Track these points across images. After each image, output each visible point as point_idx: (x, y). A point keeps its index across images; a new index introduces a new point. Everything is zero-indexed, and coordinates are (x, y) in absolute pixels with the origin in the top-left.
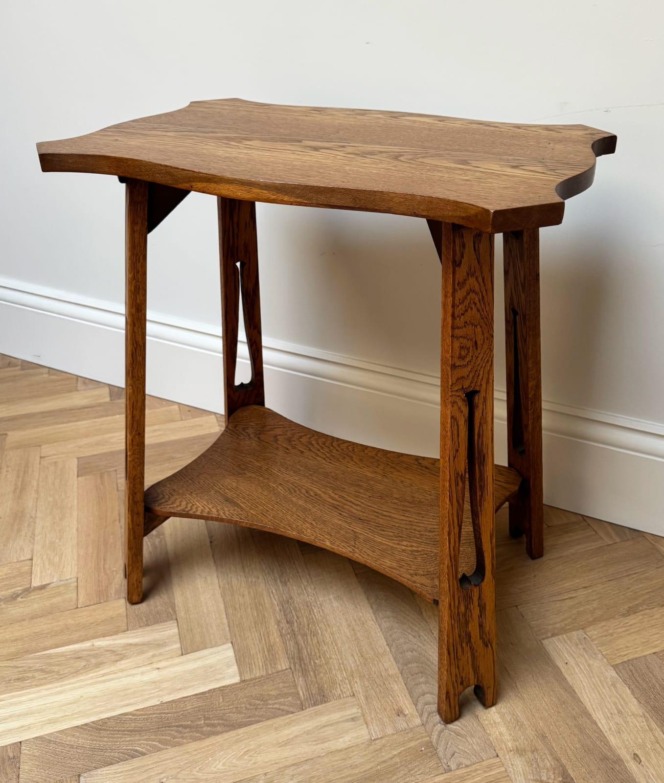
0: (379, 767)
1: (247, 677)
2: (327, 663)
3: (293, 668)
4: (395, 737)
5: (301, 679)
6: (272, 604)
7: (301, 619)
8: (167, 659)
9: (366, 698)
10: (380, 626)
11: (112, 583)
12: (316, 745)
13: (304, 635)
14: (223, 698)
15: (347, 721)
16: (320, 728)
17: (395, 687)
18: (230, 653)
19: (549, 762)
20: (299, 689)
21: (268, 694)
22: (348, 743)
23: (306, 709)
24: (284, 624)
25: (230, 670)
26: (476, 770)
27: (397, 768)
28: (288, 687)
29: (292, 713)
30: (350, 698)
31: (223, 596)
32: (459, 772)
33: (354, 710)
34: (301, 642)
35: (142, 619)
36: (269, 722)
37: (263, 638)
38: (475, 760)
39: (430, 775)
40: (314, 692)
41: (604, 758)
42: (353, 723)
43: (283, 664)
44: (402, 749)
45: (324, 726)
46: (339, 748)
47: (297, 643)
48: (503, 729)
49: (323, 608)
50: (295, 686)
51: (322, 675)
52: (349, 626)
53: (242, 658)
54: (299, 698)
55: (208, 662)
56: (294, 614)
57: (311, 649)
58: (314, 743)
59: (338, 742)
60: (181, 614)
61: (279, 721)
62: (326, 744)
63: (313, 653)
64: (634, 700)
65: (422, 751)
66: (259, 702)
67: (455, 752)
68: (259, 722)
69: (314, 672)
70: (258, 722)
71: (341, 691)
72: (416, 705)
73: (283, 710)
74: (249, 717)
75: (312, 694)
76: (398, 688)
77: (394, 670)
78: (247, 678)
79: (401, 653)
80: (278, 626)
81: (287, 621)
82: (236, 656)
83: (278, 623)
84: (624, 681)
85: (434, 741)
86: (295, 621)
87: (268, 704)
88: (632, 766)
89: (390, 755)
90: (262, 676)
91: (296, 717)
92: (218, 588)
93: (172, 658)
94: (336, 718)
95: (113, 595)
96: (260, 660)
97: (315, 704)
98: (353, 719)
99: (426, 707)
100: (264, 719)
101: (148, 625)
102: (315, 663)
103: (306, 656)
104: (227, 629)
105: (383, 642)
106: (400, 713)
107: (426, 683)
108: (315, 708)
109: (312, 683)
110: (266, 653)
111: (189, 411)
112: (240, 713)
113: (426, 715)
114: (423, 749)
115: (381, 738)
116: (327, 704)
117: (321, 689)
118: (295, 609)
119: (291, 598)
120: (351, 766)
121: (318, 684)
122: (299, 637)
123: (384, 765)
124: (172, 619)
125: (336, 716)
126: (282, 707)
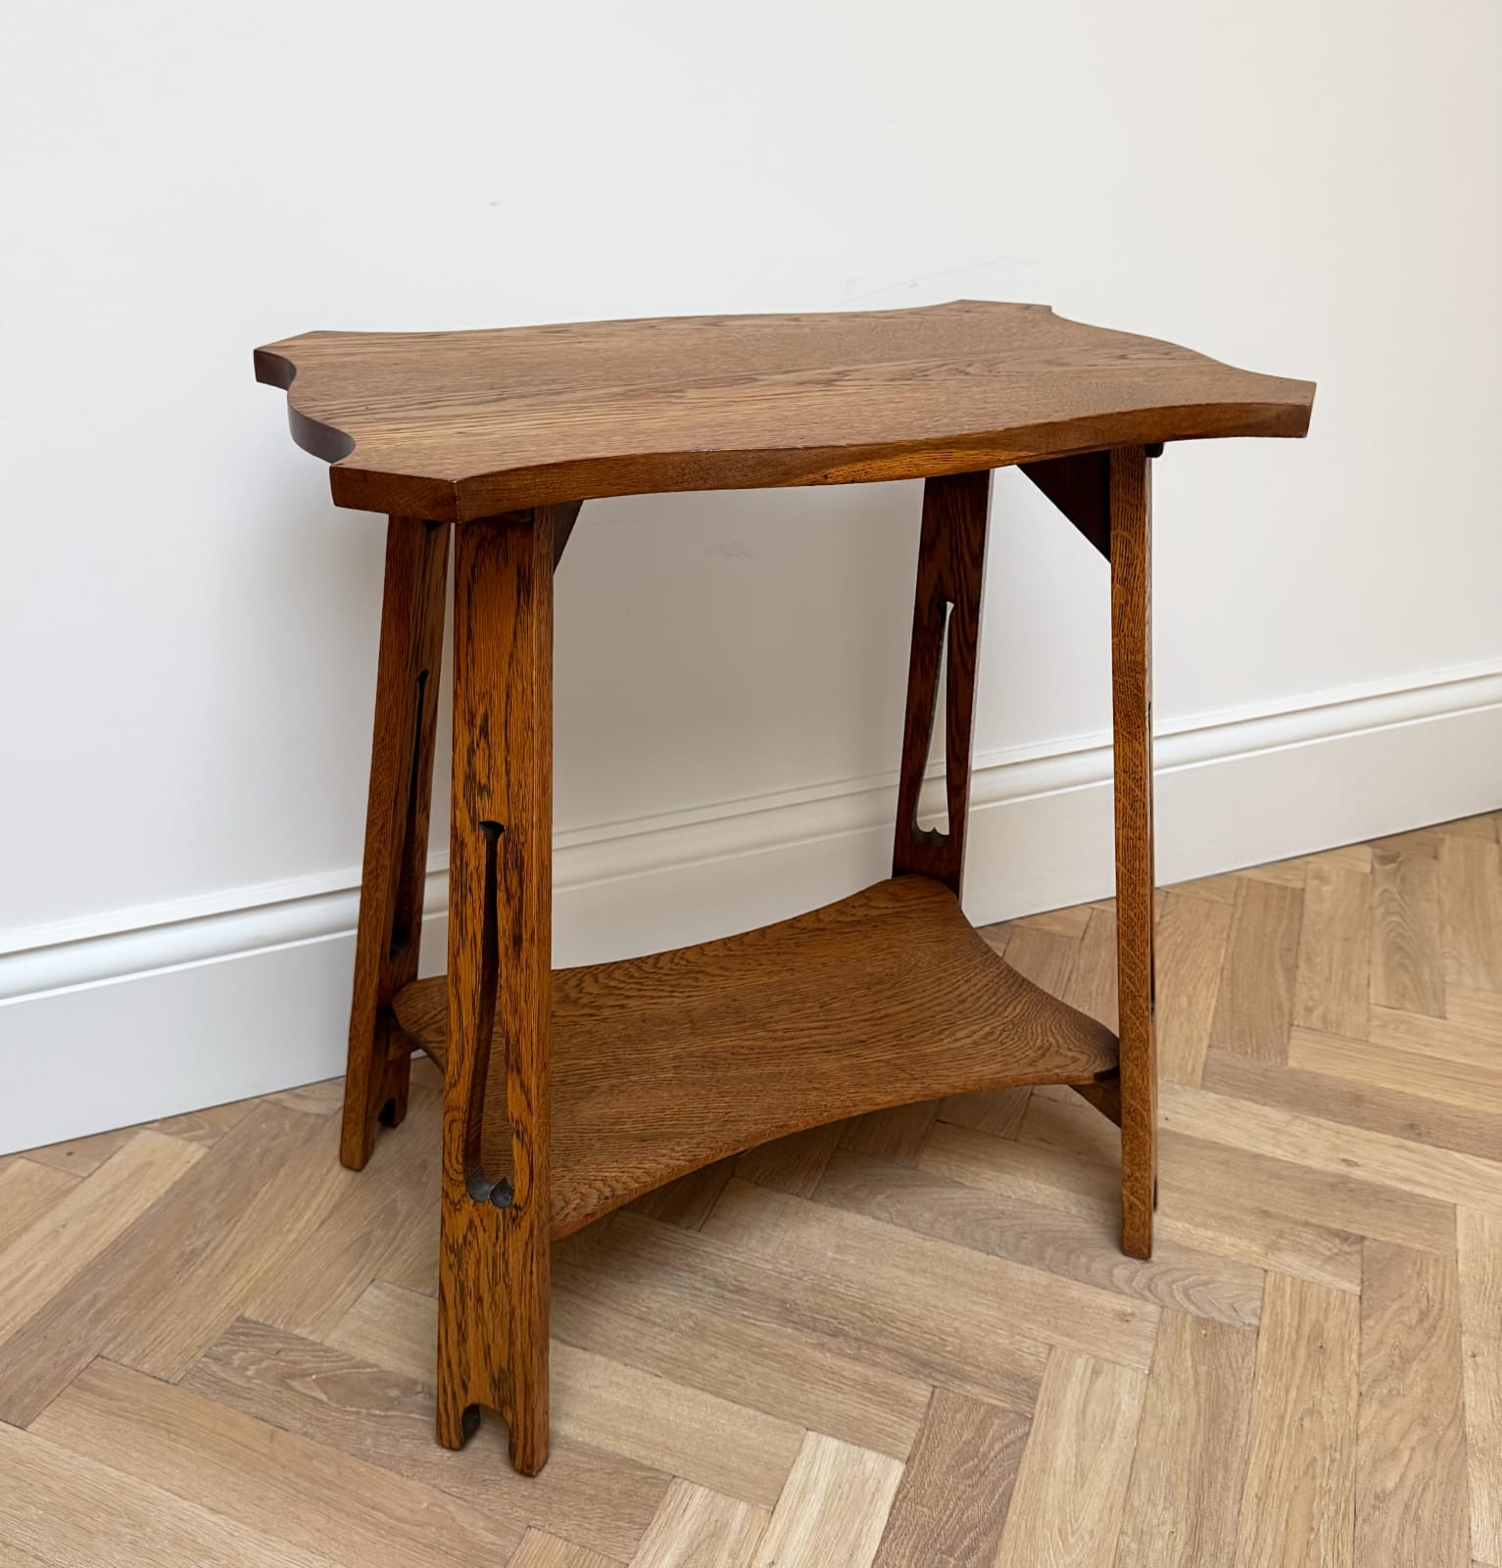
0: (1202, 1395)
1: (906, 1450)
2: (963, 1339)
3: (936, 1384)
4: (1162, 1347)
5: (969, 1388)
6: (774, 1331)
7: (842, 1317)
8: (760, 1539)
9: (1069, 1335)
10: (942, 1238)
11: (463, 1529)
12: (1111, 1438)
13: (880, 1332)
14: (924, 1506)
15: (1092, 1382)
16: (1084, 1418)
17: (1075, 1294)
18: (831, 1444)
19: (1308, 1236)
20: (986, 1400)
21: (965, 1443)
22: (1136, 1403)
23: (1033, 1415)
24: (833, 1343)
25: (870, 1465)
26: (1274, 1303)
27: (1217, 1377)
28: (971, 1410)
29: (1027, 1434)
30: (1053, 1353)
31: (684, 1381)
32: (1266, 1320)
33: (1080, 1362)
34: (890, 1343)
35: (620, 1527)
36: (1023, 1473)
37: (841, 1385)
38: (1256, 1295)
39: (1251, 1351)
40: (1007, 1387)
41: (1333, 1187)
42: (1102, 1377)
43: (920, 1392)
44: (1188, 1352)
45: (1084, 1412)
46: (1137, 1417)
47: (888, 1350)
48: (1228, 1239)
49: (845, 1278)
50: (977, 1402)
51: (981, 1358)
52: (910, 1270)
53: (855, 1434)
54: (1004, 1410)
55: (823, 1484)
56: (825, 1318)
57: (918, 1341)
58: (1106, 1440)
59: (1125, 1412)
60: (669, 1463)
61: (1031, 1459)
62: (1118, 1428)
63: (929, 1343)
64: (1266, 1108)
65: (1206, 1335)
66: (971, 1463)
67: (1232, 1304)
68: (1014, 1485)
69: (967, 1363)
70: (1011, 1486)
71: (1031, 1354)
72: (1123, 1293)
73: (1013, 1443)
74: (992, 1493)
75: (1009, 1390)
76: (1076, 1291)
77: (1043, 1277)
78: (908, 1452)
79: (1016, 1250)
80: (829, 1350)
81: (829, 1335)
82: (846, 1441)
83: (822, 1346)
84: (1232, 1095)
85: (1199, 1313)
86: (840, 1326)
87: (985, 1455)
88: (1356, 1173)
89: (1190, 1371)
90: (921, 1430)
91: (1040, 1436)
92: (656, 1380)
93: (764, 1531)
94: (1078, 1391)
95: (500, 1542)
96: (883, 1415)
97: (1034, 1399)
98: (1096, 1372)
99: (1134, 1284)
100: (1012, 1476)
101: (645, 1526)
102: (949, 1352)
103: (926, 1355)
104: (771, 1419)
105: (976, 1254)
106: (1124, 1317)
107: (1092, 1259)
108: (1039, 1402)
109: (987, 1378)
110: (874, 1398)
111: (70, 1154)
112: (973, 1500)
113: (1147, 1294)
114: (1204, 1332)
115: (1153, 1362)
116: (1044, 1384)
117: (1007, 1375)
118: (811, 1309)
119: (784, 1302)
120: (1179, 1424)
121: (998, 1373)
122: (879, 1340)
123: (1202, 1387)
124: (667, 1484)
125: (1074, 1390)
126: (1005, 1441)
